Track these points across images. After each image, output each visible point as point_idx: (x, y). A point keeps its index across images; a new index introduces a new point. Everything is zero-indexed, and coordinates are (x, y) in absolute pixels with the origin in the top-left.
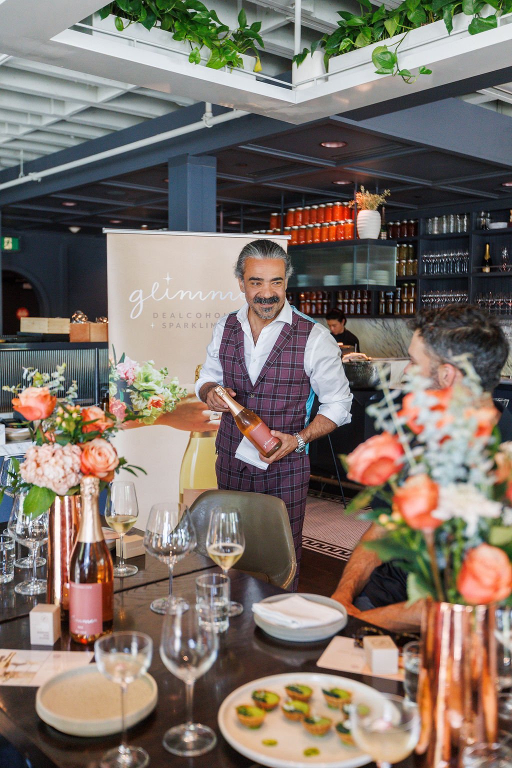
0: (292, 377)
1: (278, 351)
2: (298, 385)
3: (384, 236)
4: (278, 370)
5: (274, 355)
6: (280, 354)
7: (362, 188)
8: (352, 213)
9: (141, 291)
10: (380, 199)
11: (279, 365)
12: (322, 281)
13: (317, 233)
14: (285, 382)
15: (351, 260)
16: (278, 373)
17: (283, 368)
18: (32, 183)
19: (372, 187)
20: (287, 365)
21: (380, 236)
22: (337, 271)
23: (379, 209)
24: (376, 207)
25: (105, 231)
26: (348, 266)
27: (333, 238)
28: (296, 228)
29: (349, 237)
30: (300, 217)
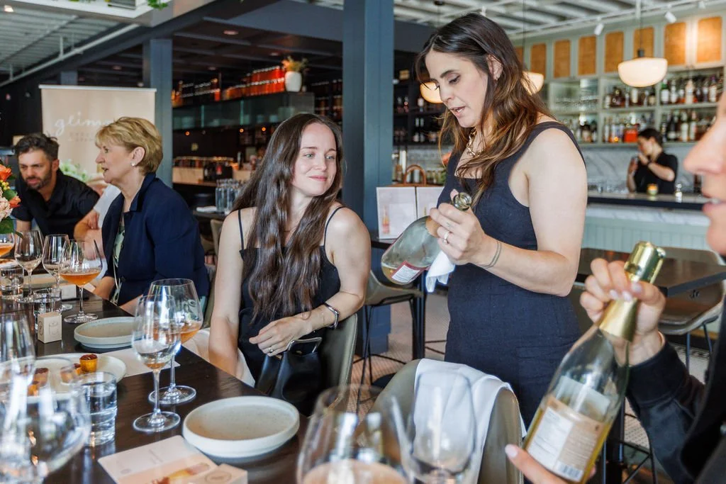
3: (304, 89)
7: (289, 58)
8: (282, 74)
9: (62, 121)
10: (300, 65)
12: (268, 118)
13: (267, 87)
15: (282, 105)
18: (77, 56)
19: (296, 57)
21: (301, 90)
22: (275, 112)
23: (301, 71)
24: (298, 69)
25: (41, 87)
26: (281, 109)
27: (274, 91)
28: (257, 83)
29: (282, 90)
30: (259, 76)
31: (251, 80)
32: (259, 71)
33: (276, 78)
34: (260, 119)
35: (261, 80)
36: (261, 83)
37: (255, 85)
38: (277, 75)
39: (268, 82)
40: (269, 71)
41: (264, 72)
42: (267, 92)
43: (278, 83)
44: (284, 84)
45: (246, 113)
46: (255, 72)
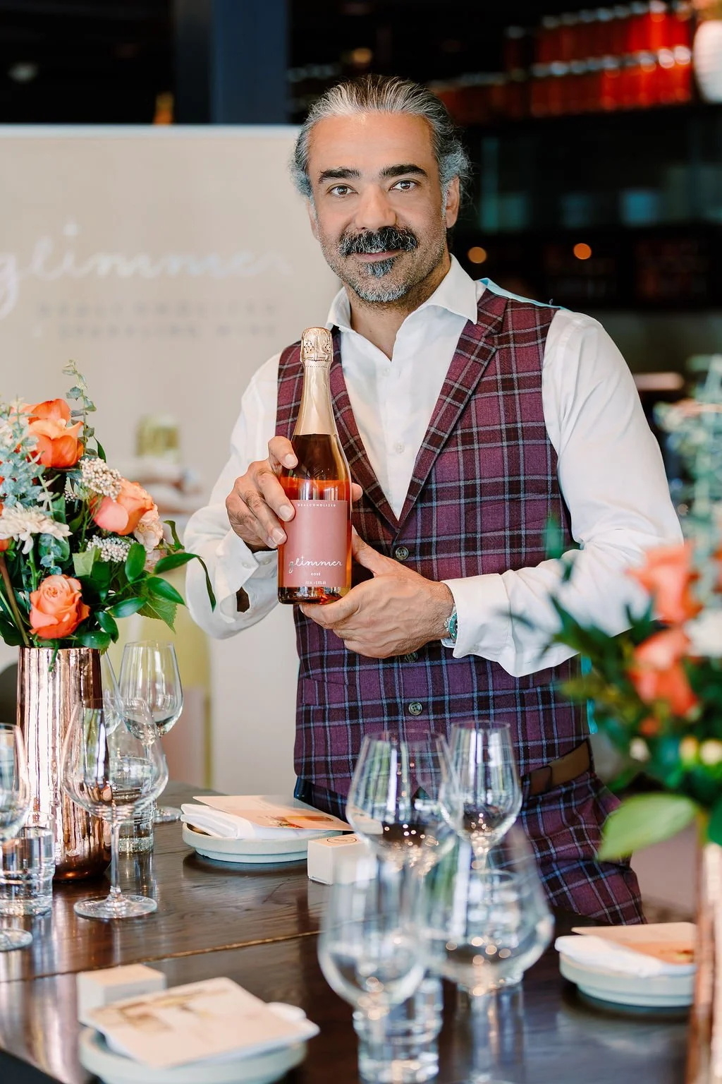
0: (514, 471)
1: (459, 396)
2: (542, 496)
4: (469, 454)
5: (447, 410)
6: (467, 406)
11: (468, 439)
13: (608, 85)
14: (496, 489)
16: (469, 462)
17: (485, 445)
20: (494, 436)
27: (643, 100)
28: (558, 69)
29: (680, 95)
30: (567, 42)
31: (530, 53)
32: (569, 20)
33: (647, 46)
34: (576, 211)
35: (578, 55)
36: (577, 67)
37: (551, 78)
38: (656, 35)
39: (609, 63)
40: (616, 22)
41: (597, 24)
42: (608, 103)
43: (660, 72)
44: (690, 75)
45: (505, 189)
46: (550, 23)
